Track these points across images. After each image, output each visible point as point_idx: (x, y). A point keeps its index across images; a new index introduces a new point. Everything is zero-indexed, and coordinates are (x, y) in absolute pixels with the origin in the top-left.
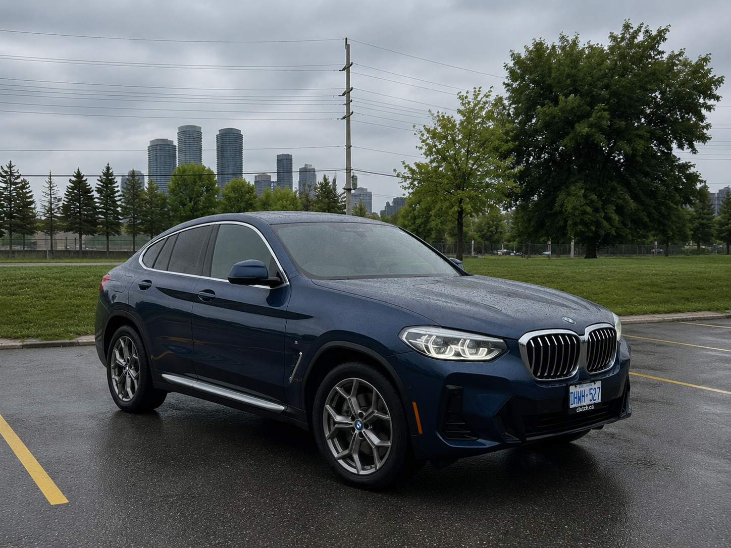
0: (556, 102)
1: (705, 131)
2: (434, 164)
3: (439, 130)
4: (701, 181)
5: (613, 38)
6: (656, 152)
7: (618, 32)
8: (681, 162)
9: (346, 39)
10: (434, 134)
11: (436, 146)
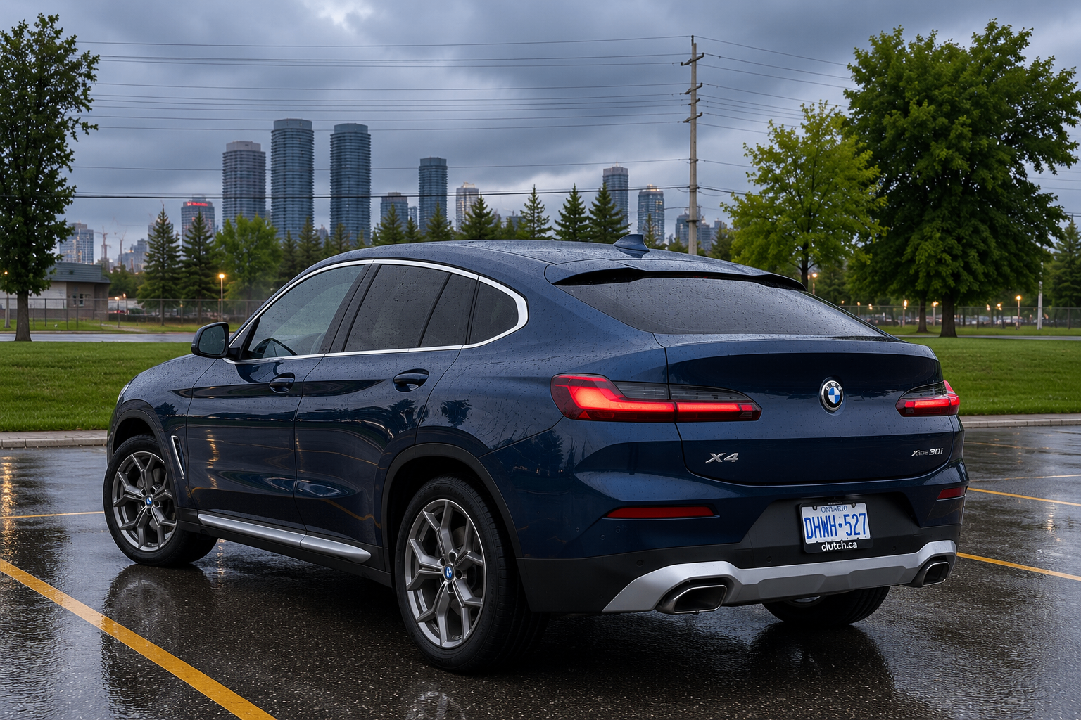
0: (905, 112)
1: (1069, 151)
2: (771, 195)
3: (777, 148)
4: (1065, 218)
5: (977, 39)
6: (1012, 180)
7: (982, 32)
8: (1040, 192)
9: (692, 37)
10: (768, 155)
11: (772, 171)
